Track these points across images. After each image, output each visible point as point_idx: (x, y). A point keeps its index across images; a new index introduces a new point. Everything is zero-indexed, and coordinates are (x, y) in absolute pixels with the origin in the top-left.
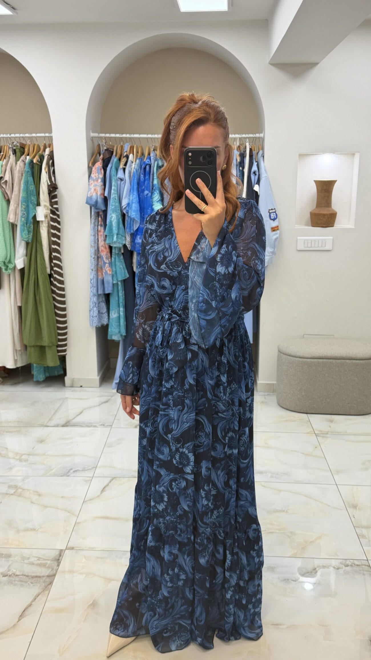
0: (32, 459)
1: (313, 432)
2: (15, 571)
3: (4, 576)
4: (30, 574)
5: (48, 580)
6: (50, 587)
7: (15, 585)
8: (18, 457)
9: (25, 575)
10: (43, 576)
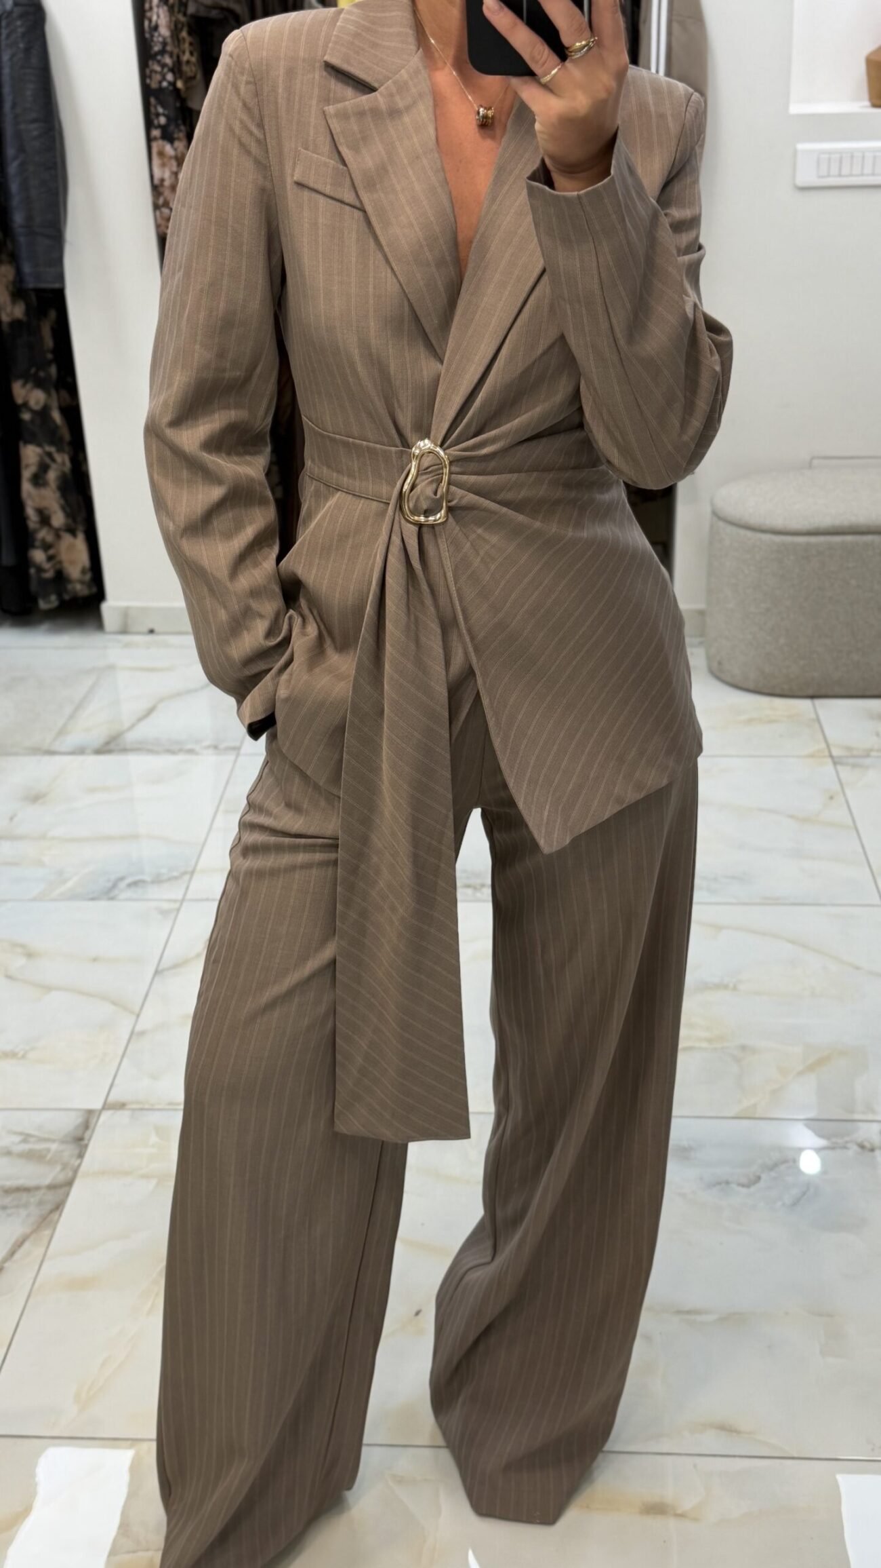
1: (826, 753)
5: (51, 1197)
6: (57, 1216)
10: (37, 1188)
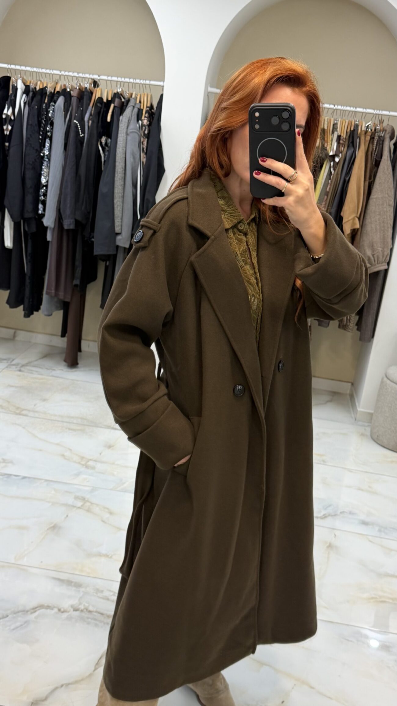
0: (99, 466)
2: (87, 605)
3: (76, 610)
4: (105, 612)
7: (88, 623)
8: (83, 463)
9: (99, 613)
